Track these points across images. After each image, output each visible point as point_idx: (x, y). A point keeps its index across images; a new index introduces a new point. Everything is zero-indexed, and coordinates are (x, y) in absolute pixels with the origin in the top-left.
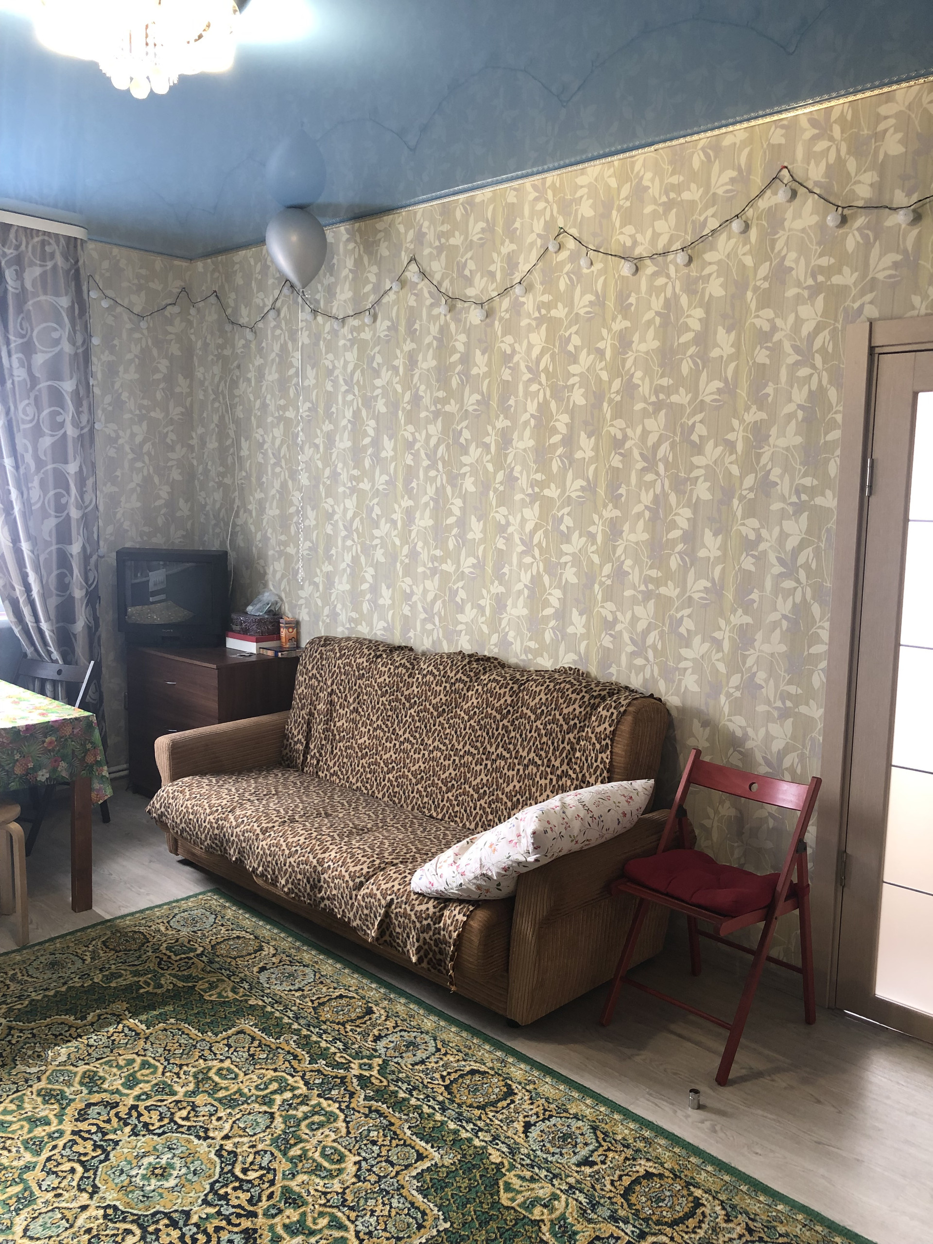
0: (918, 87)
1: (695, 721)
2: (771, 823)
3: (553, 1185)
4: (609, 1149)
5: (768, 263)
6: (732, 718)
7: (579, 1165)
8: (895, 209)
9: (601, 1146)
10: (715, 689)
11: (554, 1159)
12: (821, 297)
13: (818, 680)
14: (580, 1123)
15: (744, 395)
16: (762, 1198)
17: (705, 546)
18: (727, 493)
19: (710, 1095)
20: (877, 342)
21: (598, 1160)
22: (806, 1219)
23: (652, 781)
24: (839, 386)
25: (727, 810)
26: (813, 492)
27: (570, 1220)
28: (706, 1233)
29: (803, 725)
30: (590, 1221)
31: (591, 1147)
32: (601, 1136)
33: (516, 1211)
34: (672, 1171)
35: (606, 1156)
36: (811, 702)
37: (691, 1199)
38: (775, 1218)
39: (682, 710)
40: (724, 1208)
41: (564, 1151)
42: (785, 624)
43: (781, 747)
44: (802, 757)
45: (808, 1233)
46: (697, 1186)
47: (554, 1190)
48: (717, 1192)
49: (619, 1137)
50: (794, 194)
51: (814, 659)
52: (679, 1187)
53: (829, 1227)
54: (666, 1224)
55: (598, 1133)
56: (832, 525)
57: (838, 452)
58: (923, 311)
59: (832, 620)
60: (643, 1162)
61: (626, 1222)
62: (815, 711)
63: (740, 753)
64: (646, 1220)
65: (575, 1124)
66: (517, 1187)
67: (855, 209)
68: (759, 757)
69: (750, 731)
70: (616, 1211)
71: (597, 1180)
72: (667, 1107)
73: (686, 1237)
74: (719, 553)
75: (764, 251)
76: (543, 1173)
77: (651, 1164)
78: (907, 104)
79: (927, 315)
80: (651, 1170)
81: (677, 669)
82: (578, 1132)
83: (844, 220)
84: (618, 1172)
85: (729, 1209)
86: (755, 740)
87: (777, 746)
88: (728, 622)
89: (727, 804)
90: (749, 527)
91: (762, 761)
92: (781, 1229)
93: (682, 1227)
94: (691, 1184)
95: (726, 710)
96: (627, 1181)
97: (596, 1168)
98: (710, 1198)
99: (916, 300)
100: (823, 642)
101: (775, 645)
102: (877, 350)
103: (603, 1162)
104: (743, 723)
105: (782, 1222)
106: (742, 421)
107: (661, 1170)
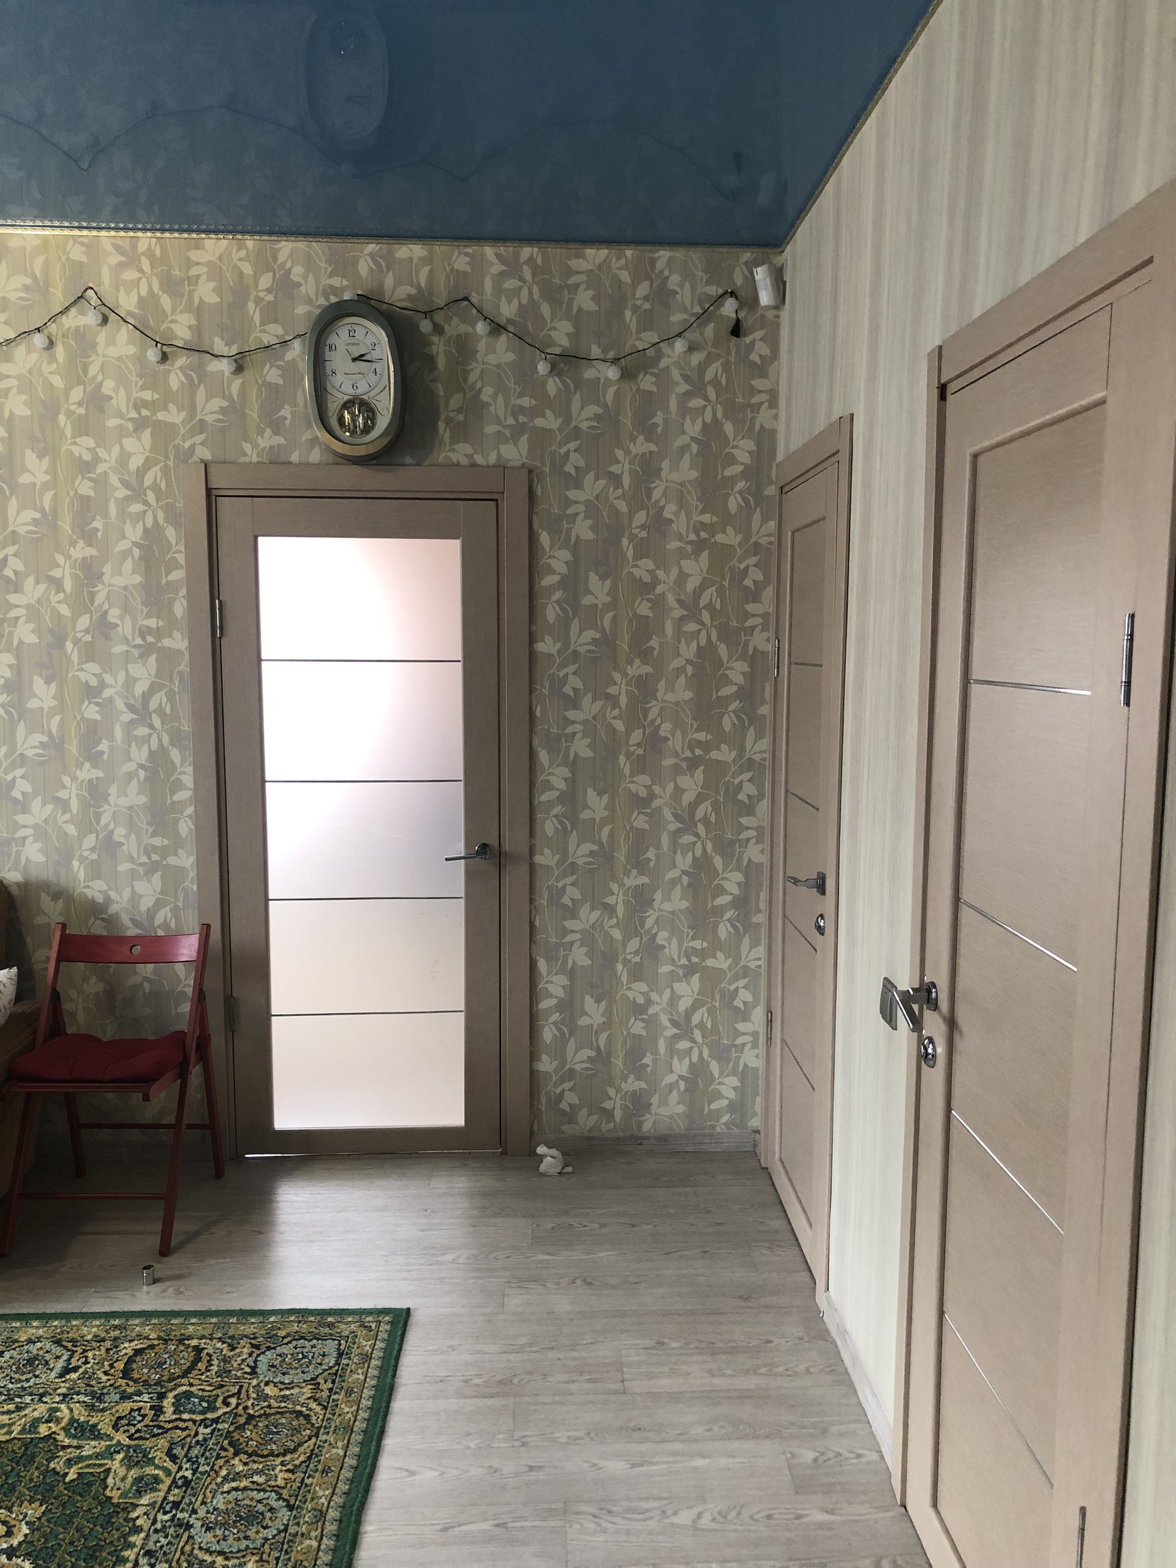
0: (226, 242)
1: (43, 895)
2: (147, 987)
3: (46, 1403)
4: (85, 1351)
5: (82, 387)
6: (90, 884)
7: (61, 1376)
8: (217, 356)
9: (74, 1352)
10: (66, 854)
11: (31, 1383)
12: (148, 432)
13: (185, 827)
14: (39, 1345)
15: (68, 528)
16: (253, 1320)
17: (35, 696)
18: (57, 637)
19: (162, 1268)
20: (214, 484)
21: (80, 1363)
22: (298, 1317)
23: (15, 970)
24: (176, 525)
25: (94, 986)
26: (159, 633)
27: (82, 1419)
28: (218, 1366)
29: (172, 877)
30: (103, 1410)
31: (65, 1357)
32: (69, 1345)
33: (19, 1439)
34: (159, 1338)
35: (86, 1357)
36: (180, 851)
37: (190, 1350)
38: (272, 1329)
39: (26, 886)
40: (224, 1342)
41: (37, 1373)
42: (142, 774)
43: (151, 905)
44: (175, 911)
45: (305, 1326)
46: (190, 1338)
47: (48, 1406)
48: (211, 1335)
49: (89, 1337)
50: (105, 320)
51: (177, 807)
52: (173, 1347)
53: (319, 1314)
54: (179, 1377)
55: (65, 1343)
56: (184, 667)
57: (183, 592)
58: (255, 459)
59: (195, 765)
60: (126, 1345)
61: (140, 1393)
62: (186, 860)
63: (103, 920)
64: (158, 1383)
65: (34, 1349)
66: (7, 1422)
67: (175, 348)
68: (125, 919)
69: (113, 895)
70: (124, 1391)
71: (89, 1378)
72: (121, 1294)
73: (203, 1377)
74: (54, 703)
75: (76, 373)
76: (28, 1399)
77: (136, 1342)
78: (217, 255)
79: (258, 463)
80: (139, 1347)
81: (14, 839)
82: (41, 1353)
83: (164, 357)
84: (106, 1363)
85: (229, 1341)
86: (120, 902)
87: (146, 904)
88: (74, 778)
89: (93, 979)
90: (89, 673)
91: (129, 924)
92: (282, 1333)
93: (194, 1372)
94: (184, 1340)
95: (81, 875)
96: (120, 1366)
97: (81, 1370)
98: (208, 1341)
99: (247, 447)
100: (186, 788)
101: (134, 797)
102: (214, 492)
103: (86, 1363)
104: (104, 887)
105: (280, 1329)
106: (68, 556)
107: (148, 1343)
